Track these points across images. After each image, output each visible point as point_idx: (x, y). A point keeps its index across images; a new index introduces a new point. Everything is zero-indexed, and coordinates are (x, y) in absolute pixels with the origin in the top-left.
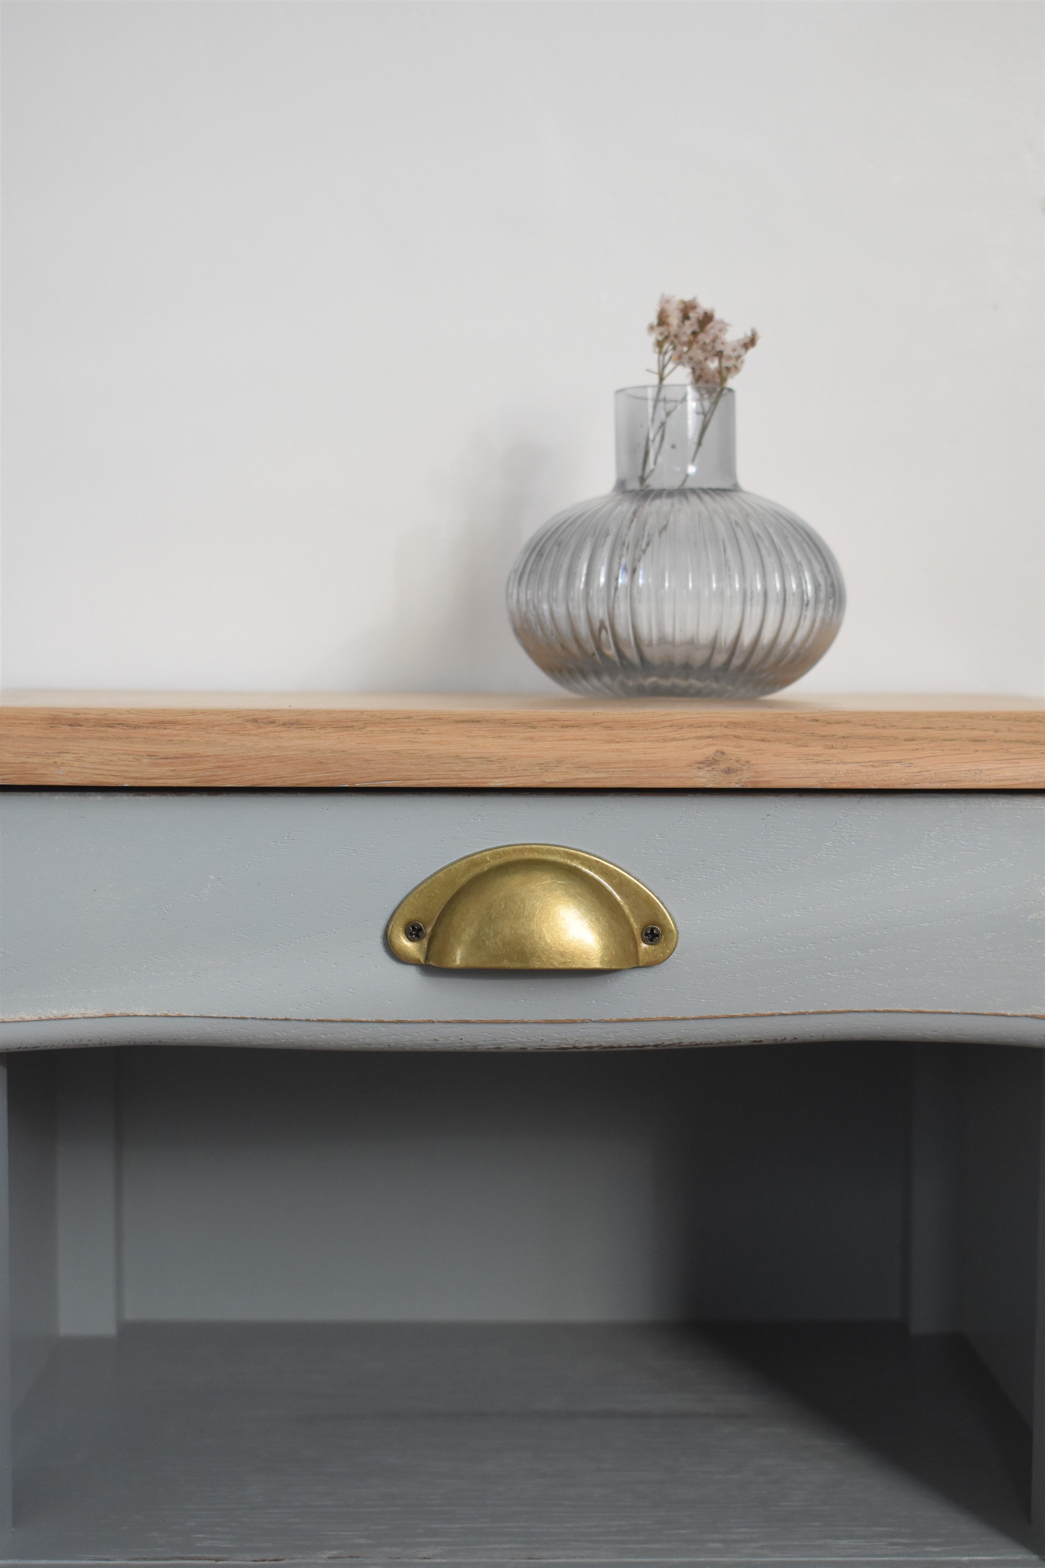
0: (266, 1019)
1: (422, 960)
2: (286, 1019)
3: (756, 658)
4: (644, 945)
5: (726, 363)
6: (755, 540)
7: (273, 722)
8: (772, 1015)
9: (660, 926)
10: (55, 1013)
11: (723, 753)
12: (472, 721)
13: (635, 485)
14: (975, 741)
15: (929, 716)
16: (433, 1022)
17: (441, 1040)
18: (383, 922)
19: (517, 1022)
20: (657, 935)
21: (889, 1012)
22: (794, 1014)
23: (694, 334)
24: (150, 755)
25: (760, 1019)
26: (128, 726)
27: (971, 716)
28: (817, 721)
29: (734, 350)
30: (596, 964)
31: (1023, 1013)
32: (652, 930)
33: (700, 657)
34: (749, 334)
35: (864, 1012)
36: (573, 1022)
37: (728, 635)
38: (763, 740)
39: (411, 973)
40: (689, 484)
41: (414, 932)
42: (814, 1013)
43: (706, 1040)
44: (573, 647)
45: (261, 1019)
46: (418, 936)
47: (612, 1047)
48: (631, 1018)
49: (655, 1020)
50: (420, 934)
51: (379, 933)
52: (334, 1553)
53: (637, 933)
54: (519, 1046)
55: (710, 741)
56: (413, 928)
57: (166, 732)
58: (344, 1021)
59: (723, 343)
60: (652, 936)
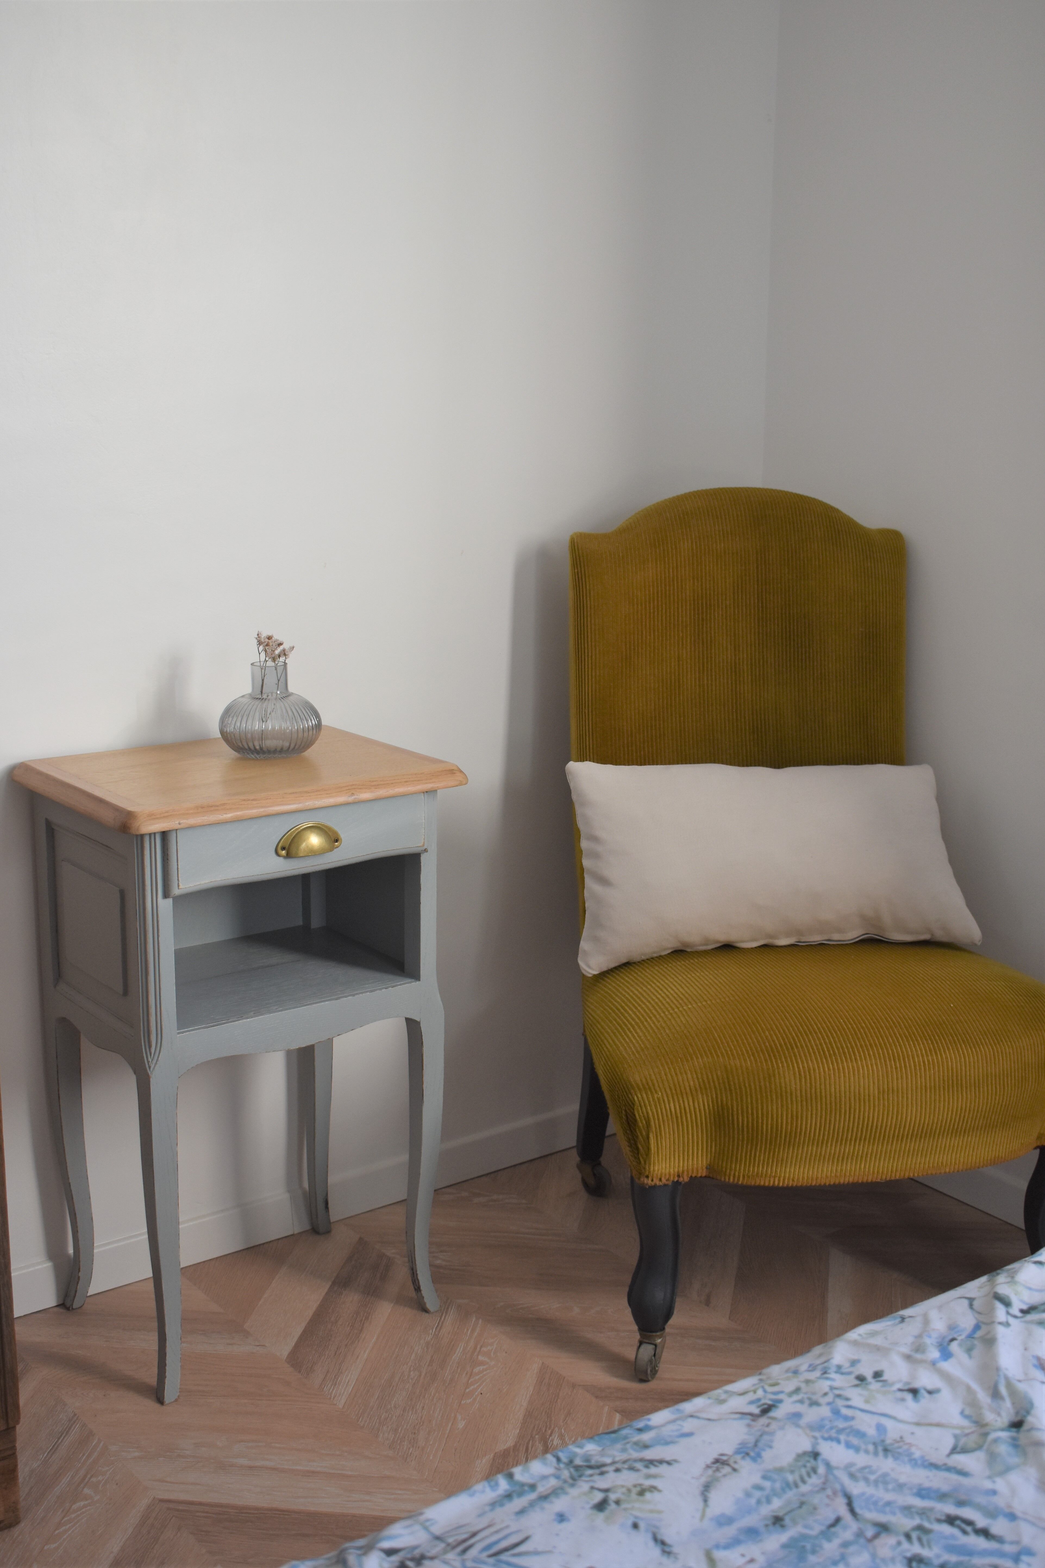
0: (248, 876)
1: (286, 856)
2: (253, 875)
4: (335, 843)
8: (362, 856)
10: (198, 883)
11: (353, 793)
14: (406, 781)
16: (286, 870)
18: (275, 847)
21: (387, 851)
22: (366, 855)
25: (358, 857)
30: (324, 848)
32: (337, 839)
35: (382, 852)
39: (282, 859)
42: (371, 854)
50: (284, 849)
51: (274, 850)
53: (333, 840)
55: (349, 790)
56: (282, 848)
58: (266, 874)
60: (337, 841)
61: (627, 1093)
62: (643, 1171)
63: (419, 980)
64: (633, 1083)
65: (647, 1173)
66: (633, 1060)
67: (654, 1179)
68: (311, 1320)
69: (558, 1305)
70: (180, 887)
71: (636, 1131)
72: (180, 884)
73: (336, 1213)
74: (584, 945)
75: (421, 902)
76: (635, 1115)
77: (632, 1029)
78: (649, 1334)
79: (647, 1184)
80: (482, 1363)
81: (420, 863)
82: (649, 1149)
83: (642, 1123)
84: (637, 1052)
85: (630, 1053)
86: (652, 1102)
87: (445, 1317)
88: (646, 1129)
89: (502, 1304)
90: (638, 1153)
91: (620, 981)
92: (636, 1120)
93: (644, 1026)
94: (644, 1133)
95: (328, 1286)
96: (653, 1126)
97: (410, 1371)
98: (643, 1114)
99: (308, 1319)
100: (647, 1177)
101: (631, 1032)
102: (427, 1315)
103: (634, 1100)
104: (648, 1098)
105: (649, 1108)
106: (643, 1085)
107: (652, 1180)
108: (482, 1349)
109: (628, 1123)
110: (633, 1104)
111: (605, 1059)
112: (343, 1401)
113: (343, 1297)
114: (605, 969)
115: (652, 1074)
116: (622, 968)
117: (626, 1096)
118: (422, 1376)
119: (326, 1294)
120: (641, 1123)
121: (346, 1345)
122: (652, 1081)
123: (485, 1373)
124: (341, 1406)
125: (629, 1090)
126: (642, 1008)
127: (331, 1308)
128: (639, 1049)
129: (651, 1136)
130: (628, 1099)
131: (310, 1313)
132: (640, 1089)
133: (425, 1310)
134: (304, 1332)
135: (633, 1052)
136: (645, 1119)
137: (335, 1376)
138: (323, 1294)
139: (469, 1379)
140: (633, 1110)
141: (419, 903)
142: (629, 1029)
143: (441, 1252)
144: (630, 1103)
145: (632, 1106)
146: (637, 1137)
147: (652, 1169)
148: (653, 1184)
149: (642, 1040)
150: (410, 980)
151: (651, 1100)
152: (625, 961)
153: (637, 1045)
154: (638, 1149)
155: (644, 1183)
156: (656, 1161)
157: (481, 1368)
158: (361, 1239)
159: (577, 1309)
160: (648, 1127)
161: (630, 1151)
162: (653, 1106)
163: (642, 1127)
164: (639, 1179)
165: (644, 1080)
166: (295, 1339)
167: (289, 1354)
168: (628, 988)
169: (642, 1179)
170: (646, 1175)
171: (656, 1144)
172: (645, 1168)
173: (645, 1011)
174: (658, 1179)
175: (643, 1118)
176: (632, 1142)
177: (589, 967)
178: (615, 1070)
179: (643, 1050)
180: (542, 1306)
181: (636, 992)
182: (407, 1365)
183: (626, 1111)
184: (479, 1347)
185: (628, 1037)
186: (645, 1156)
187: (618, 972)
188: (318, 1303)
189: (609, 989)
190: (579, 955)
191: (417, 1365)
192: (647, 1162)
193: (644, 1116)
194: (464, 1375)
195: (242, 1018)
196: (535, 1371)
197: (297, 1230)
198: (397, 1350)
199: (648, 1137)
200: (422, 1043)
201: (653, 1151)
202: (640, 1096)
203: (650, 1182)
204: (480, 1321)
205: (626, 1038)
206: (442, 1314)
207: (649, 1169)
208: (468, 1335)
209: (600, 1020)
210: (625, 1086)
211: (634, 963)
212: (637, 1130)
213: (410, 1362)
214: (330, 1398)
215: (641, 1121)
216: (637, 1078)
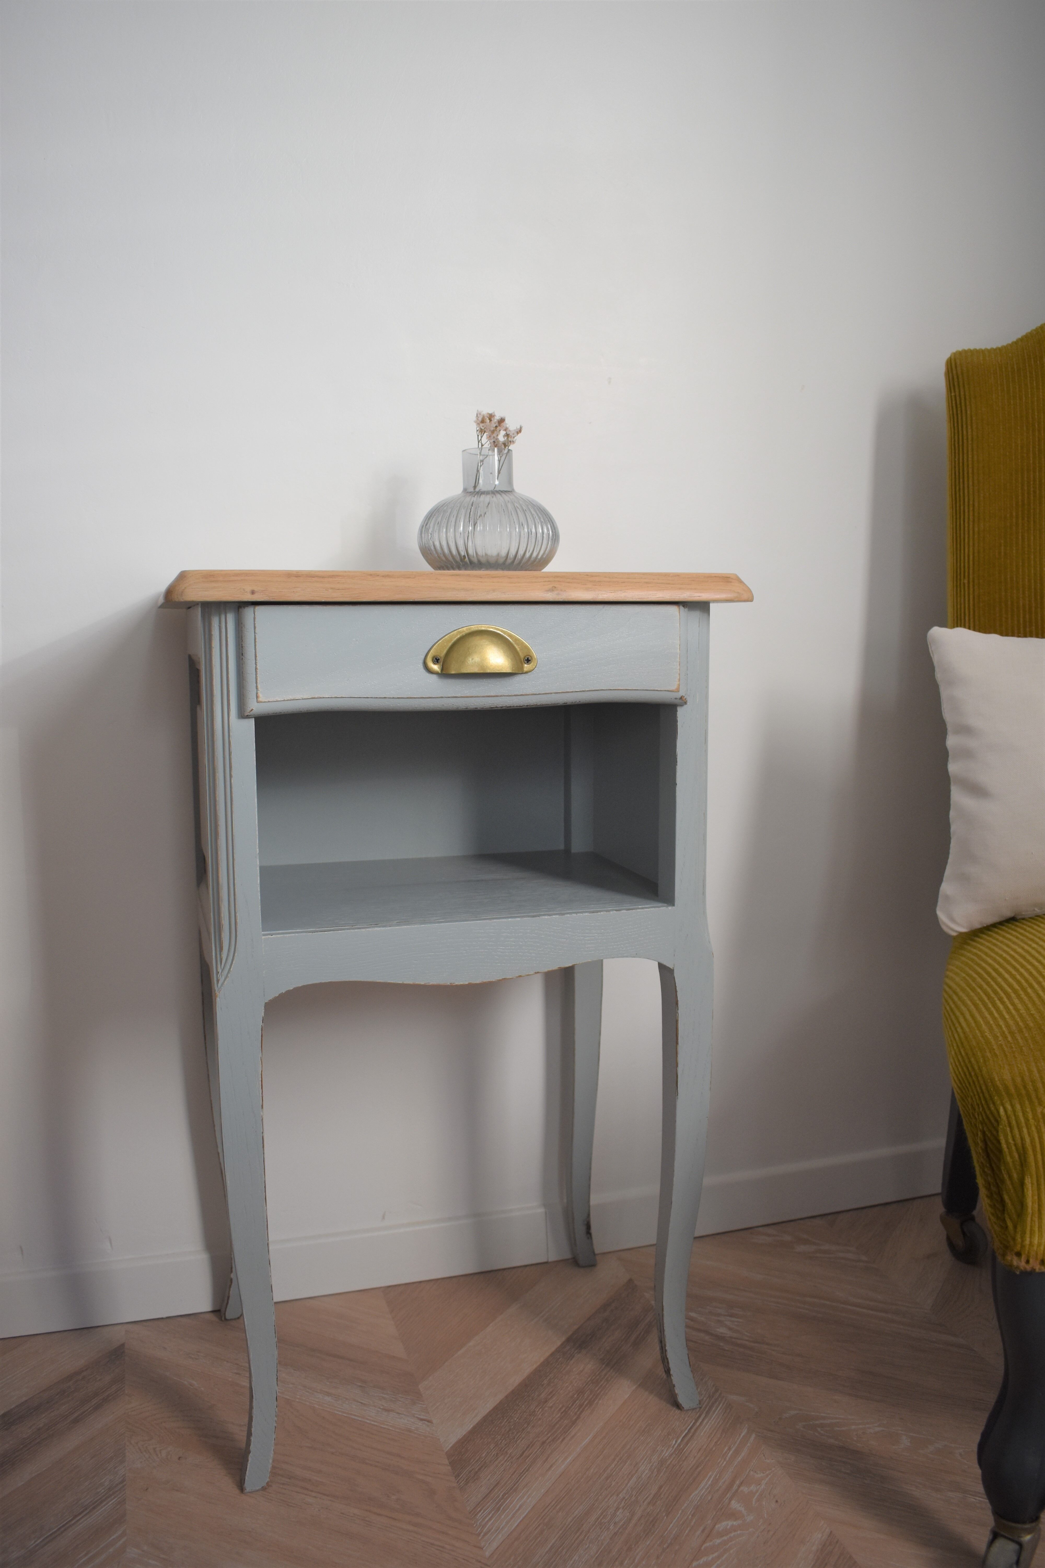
0: (377, 698)
1: (440, 672)
2: (385, 698)
3: (524, 560)
4: (526, 665)
5: (510, 439)
6: (524, 511)
7: (378, 575)
8: (572, 692)
9: (530, 656)
10: (291, 697)
11: (555, 587)
12: (457, 575)
13: (472, 490)
14: (647, 583)
15: (628, 574)
16: (443, 697)
17: (445, 705)
18: (423, 657)
19: (475, 697)
20: (530, 660)
21: (615, 690)
22: (580, 691)
23: (496, 427)
24: (331, 588)
25: (567, 694)
26: (320, 577)
27: (644, 574)
28: (588, 575)
29: (513, 434)
30: (509, 671)
31: (664, 689)
32: (528, 658)
33: (501, 561)
34: (519, 427)
35: (606, 690)
36: (497, 696)
37: (503, 553)
38: (569, 582)
39: (434, 677)
40: (497, 489)
41: (436, 660)
42: (588, 691)
43: (547, 703)
44: (444, 558)
45: (375, 698)
46: (438, 662)
47: (510, 707)
48: (519, 694)
49: (529, 695)
50: (439, 661)
51: (421, 661)
52: (398, 921)
53: (522, 660)
54: (475, 707)
55: (549, 583)
56: (436, 659)
57: (336, 579)
58: (408, 698)
59: (510, 431)
60: (528, 661)
61: (986, 1102)
62: (1012, 1243)
63: (673, 905)
64: (998, 1083)
65: (1018, 1248)
66: (1001, 1045)
67: (1031, 1261)
68: (513, 1392)
69: (877, 1429)
70: (260, 699)
71: (1000, 1170)
72: (260, 695)
73: (600, 1244)
74: (947, 888)
75: (678, 781)
76: (999, 1142)
77: (1006, 1000)
78: (1013, 1525)
79: (1018, 1267)
80: (733, 1515)
81: (675, 721)
82: (1022, 1204)
83: (1012, 1157)
84: (1011, 1033)
85: (999, 1035)
86: (1032, 1121)
87: (703, 1420)
88: (1018, 1167)
89: (793, 1412)
90: (1004, 1210)
91: (997, 940)
92: (1000, 1151)
93: (1027, 994)
94: (1015, 1176)
95: (559, 1343)
96: (1033, 1164)
97: (617, 1509)
98: (1014, 1140)
99: (511, 1388)
100: (1019, 1254)
101: (1003, 1003)
102: (678, 1412)
103: (998, 1112)
104: (1024, 1113)
105: (1025, 1130)
106: (1016, 1087)
107: (1028, 1262)
108: (742, 1488)
109: (988, 1156)
110: (997, 1121)
111: (958, 1046)
112: (495, 1545)
113: (572, 1362)
114: (977, 926)
115: (1035, 1070)
116: (1004, 925)
117: (985, 1106)
118: (634, 1521)
119: (552, 1354)
120: (1010, 1158)
121: (544, 1443)
122: (1033, 1081)
123: (732, 1535)
124: (487, 1554)
125: (990, 1096)
126: (1027, 970)
127: (549, 1378)
128: (1014, 1028)
129: (1028, 1181)
130: (988, 1112)
131: (515, 1380)
132: (1009, 1095)
133: (678, 1406)
134: (495, 1409)
135: (1003, 1033)
136: (1017, 1149)
137: (503, 1496)
138: (548, 1354)
139: (704, 1542)
140: (997, 1131)
141: (675, 784)
142: (1001, 999)
143: (732, 1316)
144: (992, 1119)
145: (995, 1124)
146: (1003, 1181)
147: (1027, 1242)
148: (1028, 1268)
149: (1021, 1015)
150: (660, 904)
151: (1030, 1116)
152: (1008, 914)
153: (1011, 1022)
154: (1002, 1202)
155: (1011, 1265)
156: (1036, 1229)
157: (730, 1523)
158: (630, 1280)
159: (905, 1442)
160: (1022, 1165)
161: (990, 1206)
162: (1034, 1129)
163: (1011, 1164)
164: (1004, 1255)
165: (1018, 1080)
166: (478, 1418)
167: (457, 1443)
168: (1008, 946)
169: (1009, 1258)
170: (1016, 1250)
171: (1036, 1198)
172: (1014, 1239)
173: (1031, 974)
174: (1038, 1262)
175: (1014, 1148)
176: (994, 1189)
177: (952, 920)
178: (970, 1062)
179: (1020, 1031)
180: (853, 1427)
181: (1020, 950)
182: (618, 1495)
183: (984, 1133)
184: (738, 1482)
185: (997, 1009)
186: (1015, 1217)
187: (996, 930)
188: (535, 1366)
189: (980, 950)
190: (939, 903)
191: (633, 1498)
192: (1019, 1229)
193: (1015, 1145)
194: (699, 1532)
195: (376, 925)
196: (814, 1548)
197: (552, 1258)
198: (613, 1465)
199: (1022, 1184)
200: (677, 1004)
201: (1030, 1210)
202: (1009, 1107)
203: (1022, 1264)
204: (754, 1436)
205: (994, 1012)
206: (699, 1417)
207: (1023, 1241)
208: (727, 1459)
209: (958, 990)
210: (984, 1088)
211: (1023, 919)
212: (1002, 1168)
213: (625, 1491)
214: (479, 1534)
215: (1010, 1153)
216: (1007, 1076)
